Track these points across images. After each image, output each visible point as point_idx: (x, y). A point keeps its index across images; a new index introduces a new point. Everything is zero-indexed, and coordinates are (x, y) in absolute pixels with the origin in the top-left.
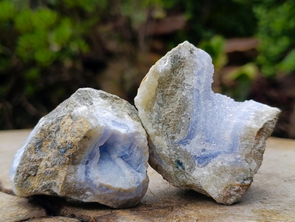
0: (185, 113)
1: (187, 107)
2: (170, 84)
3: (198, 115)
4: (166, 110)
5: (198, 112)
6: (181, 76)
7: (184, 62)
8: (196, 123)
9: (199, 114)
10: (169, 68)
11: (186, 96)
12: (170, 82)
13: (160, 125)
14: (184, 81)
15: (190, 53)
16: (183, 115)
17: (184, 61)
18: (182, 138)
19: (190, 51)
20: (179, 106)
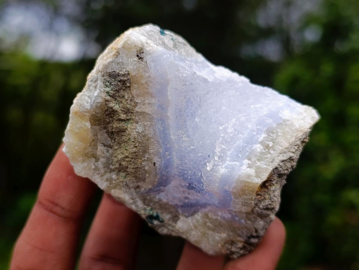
0: (147, 156)
1: (149, 147)
2: (113, 117)
3: (168, 157)
4: (119, 152)
5: (168, 153)
6: (129, 101)
7: (128, 79)
8: (166, 168)
9: (169, 155)
10: (101, 100)
11: (142, 132)
12: (112, 115)
13: (114, 174)
14: (136, 109)
15: (136, 59)
16: (143, 159)
17: (129, 77)
18: (151, 187)
19: (138, 56)
20: (134, 149)
